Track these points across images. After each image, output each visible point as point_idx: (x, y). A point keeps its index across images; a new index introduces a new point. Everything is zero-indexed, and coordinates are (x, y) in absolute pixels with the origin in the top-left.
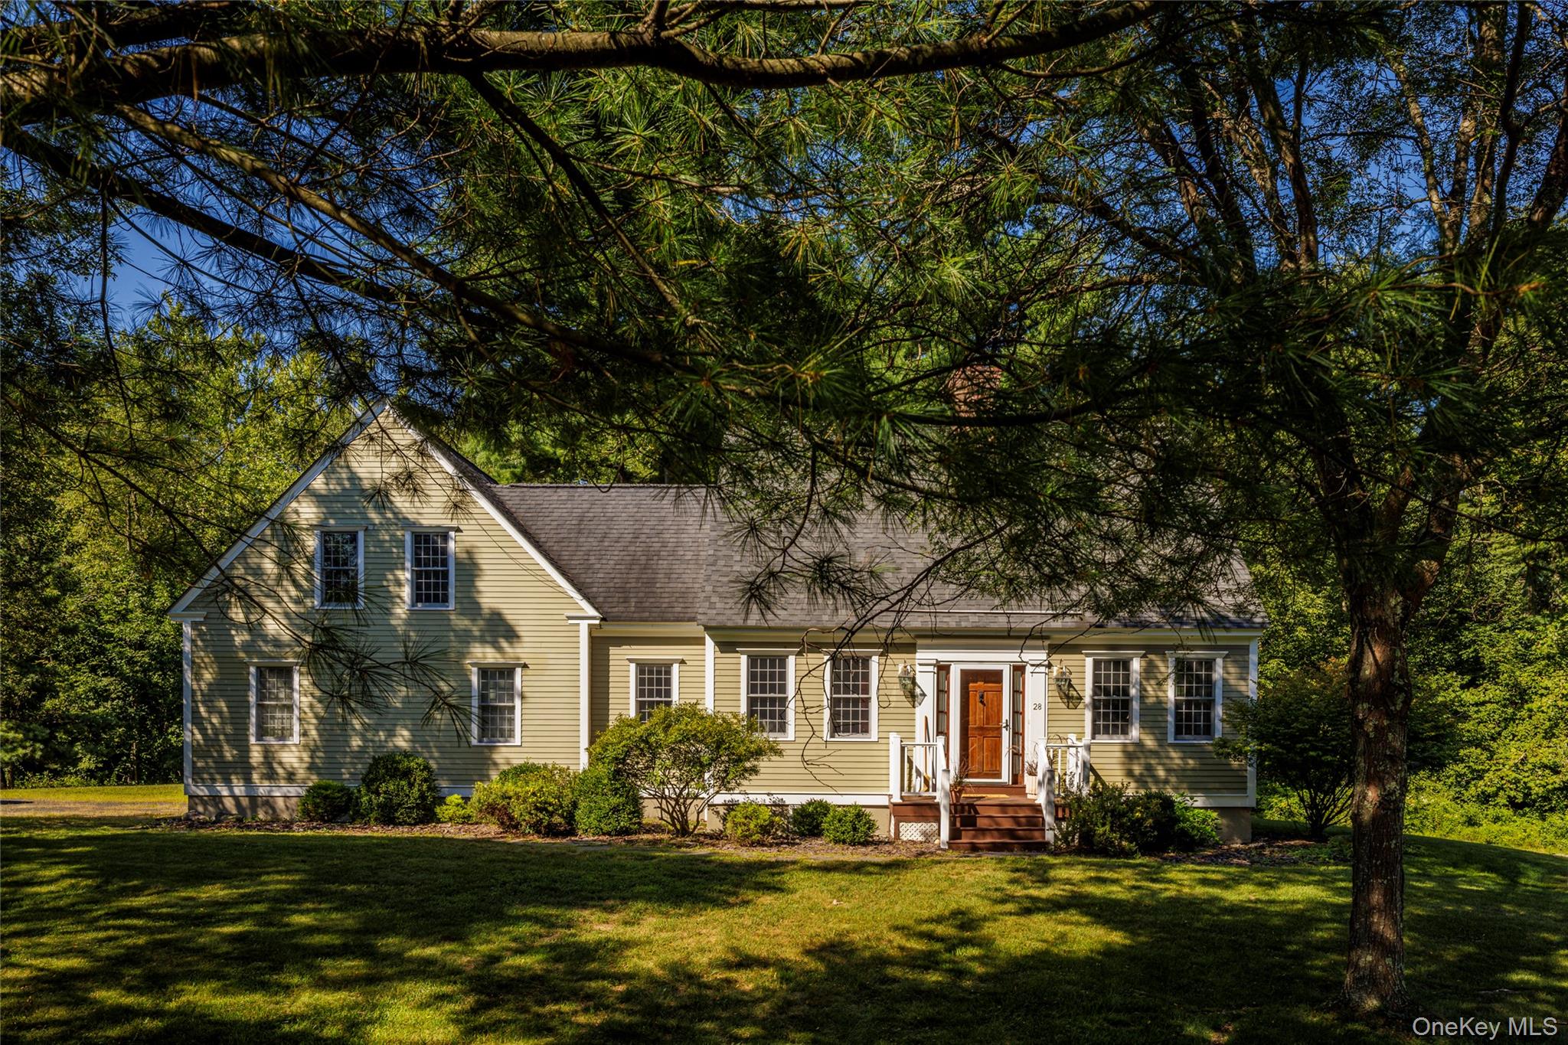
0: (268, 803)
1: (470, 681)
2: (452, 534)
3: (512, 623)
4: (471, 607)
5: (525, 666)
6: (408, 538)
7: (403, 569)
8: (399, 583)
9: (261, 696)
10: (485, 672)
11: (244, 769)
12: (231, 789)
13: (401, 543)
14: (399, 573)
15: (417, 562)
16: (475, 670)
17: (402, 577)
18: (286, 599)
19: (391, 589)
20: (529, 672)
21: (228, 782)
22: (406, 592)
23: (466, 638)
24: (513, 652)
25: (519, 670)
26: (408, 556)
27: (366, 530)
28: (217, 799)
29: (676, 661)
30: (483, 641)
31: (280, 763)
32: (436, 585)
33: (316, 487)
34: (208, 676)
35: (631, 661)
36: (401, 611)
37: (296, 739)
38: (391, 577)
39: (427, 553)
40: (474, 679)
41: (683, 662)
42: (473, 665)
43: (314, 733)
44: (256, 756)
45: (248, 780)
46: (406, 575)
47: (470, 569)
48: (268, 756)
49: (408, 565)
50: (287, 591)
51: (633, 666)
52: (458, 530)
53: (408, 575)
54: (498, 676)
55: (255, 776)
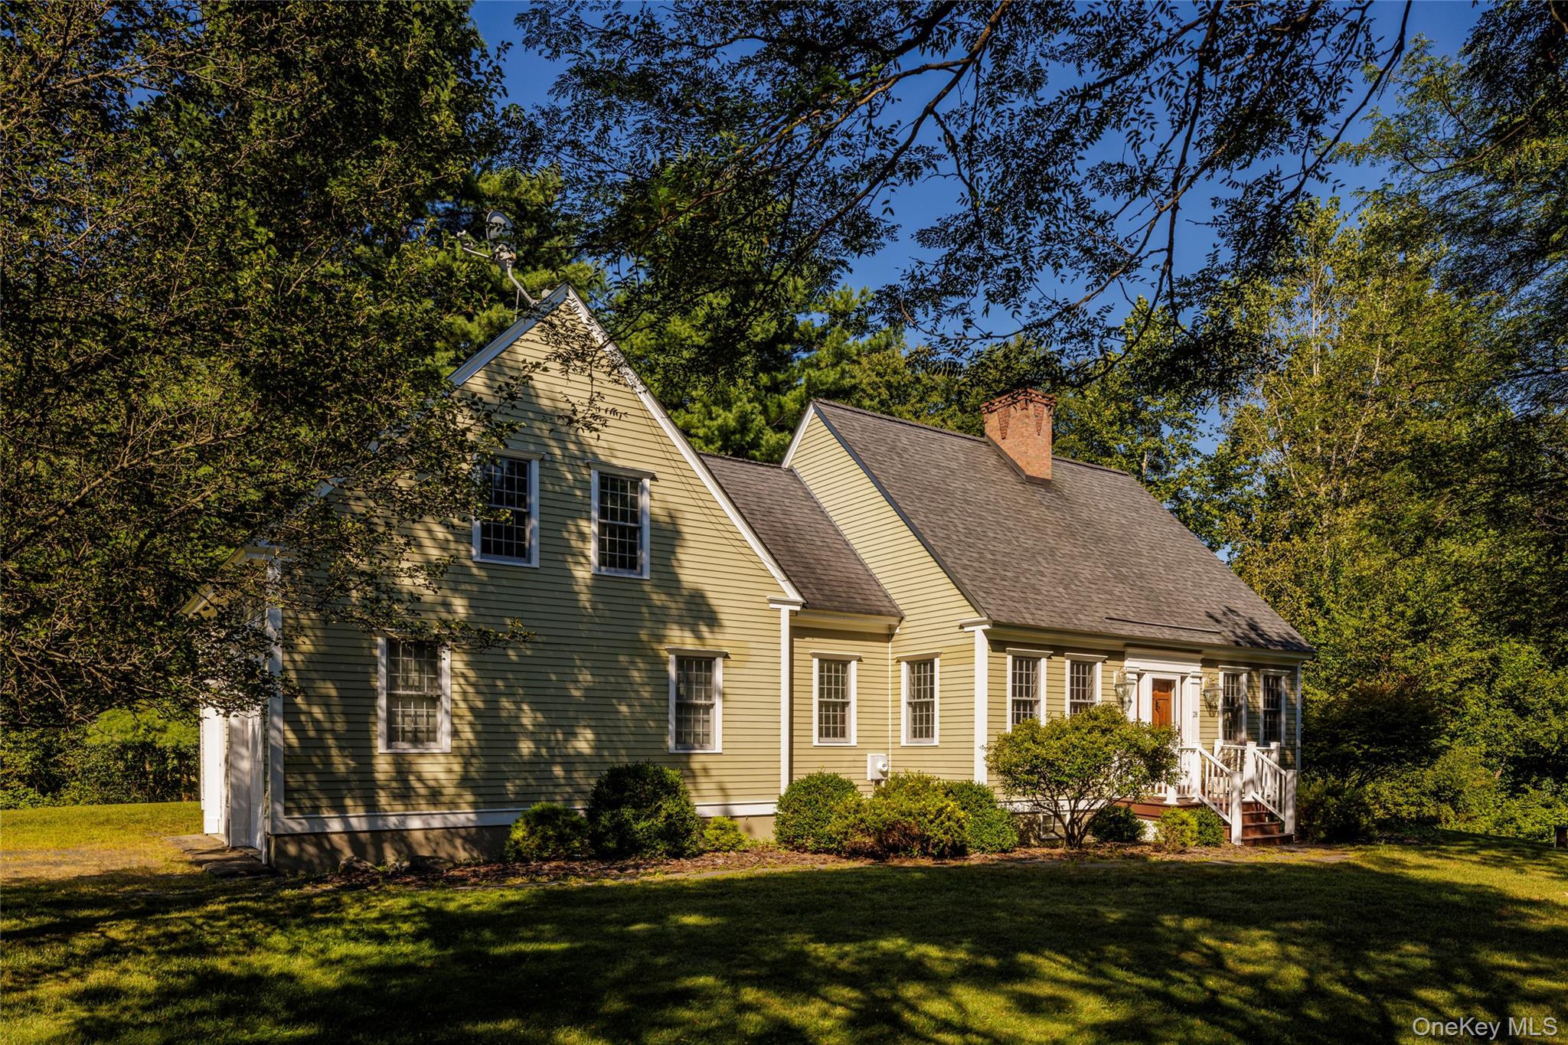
0: (400, 836)
1: (667, 671)
2: (647, 482)
3: (716, 609)
4: (670, 582)
5: (726, 656)
6: (595, 479)
7: (589, 519)
8: (583, 537)
9: (392, 684)
10: (685, 661)
11: (365, 787)
12: (345, 819)
13: (585, 486)
14: (583, 523)
15: (603, 513)
16: (672, 657)
17: (586, 530)
18: (427, 542)
19: (573, 543)
20: (730, 663)
21: (341, 810)
22: (592, 549)
23: (661, 618)
24: (713, 641)
25: (719, 661)
26: (595, 503)
27: (542, 460)
28: (321, 837)
29: (854, 658)
30: (682, 624)
31: (420, 779)
32: (622, 545)
33: (475, 388)
34: (305, 645)
35: (814, 655)
36: (582, 574)
37: (445, 742)
38: (573, 528)
39: (614, 502)
40: (672, 670)
41: (860, 660)
42: (670, 651)
43: (468, 734)
44: (383, 767)
45: (372, 807)
46: (591, 528)
47: (669, 535)
48: (402, 768)
49: (595, 514)
50: (429, 531)
51: (816, 661)
52: (653, 478)
53: (595, 528)
54: (695, 667)
55: (383, 799)
